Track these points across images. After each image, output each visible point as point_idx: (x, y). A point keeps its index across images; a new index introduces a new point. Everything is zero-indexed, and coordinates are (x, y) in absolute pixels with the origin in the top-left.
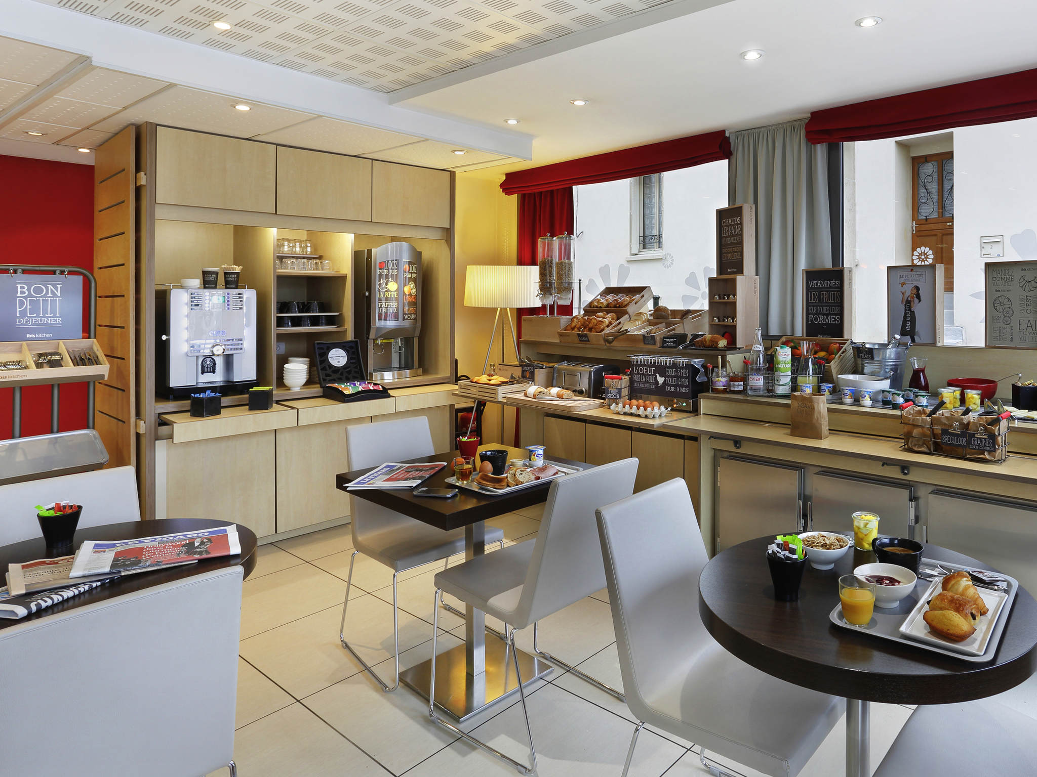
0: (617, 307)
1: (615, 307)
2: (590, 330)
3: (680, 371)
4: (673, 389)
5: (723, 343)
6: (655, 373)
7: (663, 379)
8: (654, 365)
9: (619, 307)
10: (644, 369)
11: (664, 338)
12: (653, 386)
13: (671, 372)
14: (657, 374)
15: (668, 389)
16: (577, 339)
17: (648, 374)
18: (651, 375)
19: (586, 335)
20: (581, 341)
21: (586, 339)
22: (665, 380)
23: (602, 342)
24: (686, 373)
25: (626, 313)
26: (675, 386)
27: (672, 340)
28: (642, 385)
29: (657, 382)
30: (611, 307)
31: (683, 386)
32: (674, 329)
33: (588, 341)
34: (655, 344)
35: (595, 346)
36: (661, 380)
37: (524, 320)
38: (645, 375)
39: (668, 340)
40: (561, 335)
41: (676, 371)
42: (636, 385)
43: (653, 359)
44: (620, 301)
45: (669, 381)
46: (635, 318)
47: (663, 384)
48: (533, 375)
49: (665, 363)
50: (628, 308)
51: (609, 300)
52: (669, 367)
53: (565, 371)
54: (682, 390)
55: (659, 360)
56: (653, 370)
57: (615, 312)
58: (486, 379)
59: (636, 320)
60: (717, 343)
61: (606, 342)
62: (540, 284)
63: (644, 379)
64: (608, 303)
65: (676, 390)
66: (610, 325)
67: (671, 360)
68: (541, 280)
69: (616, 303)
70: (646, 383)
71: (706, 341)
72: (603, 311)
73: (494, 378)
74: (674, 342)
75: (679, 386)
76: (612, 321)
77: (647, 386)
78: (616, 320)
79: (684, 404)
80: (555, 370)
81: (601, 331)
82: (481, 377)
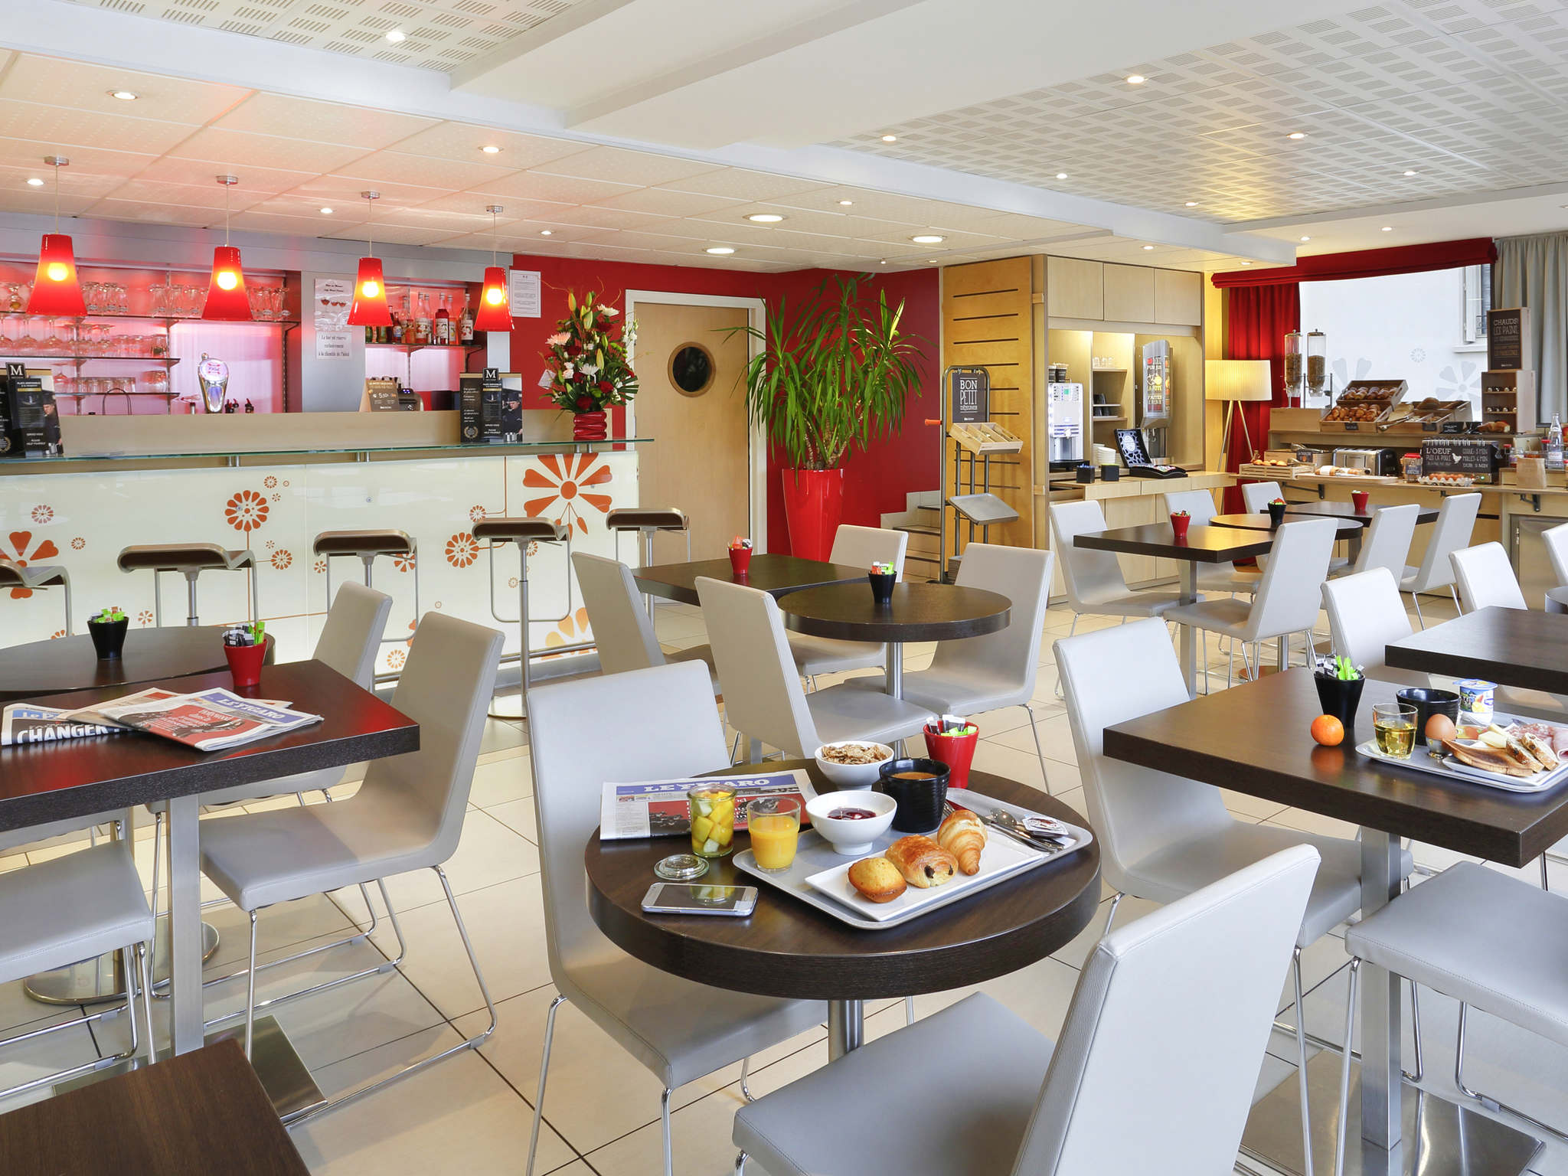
0: (1378, 399)
1: (1376, 398)
2: (1358, 419)
3: (1479, 450)
4: (1471, 465)
5: (1507, 429)
6: (1451, 454)
7: (1460, 457)
8: (1451, 445)
9: (1381, 399)
10: (1439, 451)
11: (1444, 425)
12: (1448, 464)
13: (1471, 452)
14: (1453, 454)
15: (1465, 465)
16: (1343, 428)
17: (1443, 454)
18: (1446, 454)
19: (1356, 424)
20: (1347, 429)
21: (1355, 428)
22: (1461, 459)
23: (1374, 430)
24: (1485, 451)
25: (1389, 404)
26: (1473, 463)
27: (1452, 427)
28: (1437, 464)
29: (1454, 461)
30: (1371, 399)
31: (1481, 463)
32: (1448, 418)
33: (1357, 429)
34: (1436, 430)
35: (1365, 434)
36: (1457, 459)
37: (1274, 412)
38: (1440, 455)
39: (1449, 427)
40: (1323, 425)
41: (1475, 450)
42: (1429, 464)
43: (1448, 441)
44: (1380, 393)
45: (1467, 459)
46: (1400, 409)
47: (1459, 461)
48: (1310, 459)
49: (1462, 444)
50: (1388, 400)
51: (1363, 393)
52: (1467, 447)
53: (1348, 454)
54: (1480, 466)
55: (1455, 442)
56: (1448, 450)
57: (1378, 404)
58: (1267, 463)
59: (1402, 411)
60: (1503, 428)
61: (1379, 431)
62: (1288, 379)
63: (1438, 458)
64: (1363, 395)
65: (1474, 466)
66: (1378, 415)
67: (1469, 442)
68: (1288, 373)
69: (1374, 395)
70: (1441, 461)
71: (1491, 427)
72: (1363, 403)
73: (1274, 461)
74: (1455, 429)
75: (1478, 463)
76: (1379, 412)
77: (1442, 464)
78: (1382, 411)
79: (1482, 478)
80: (1335, 455)
81: (1373, 420)
82: (1259, 462)
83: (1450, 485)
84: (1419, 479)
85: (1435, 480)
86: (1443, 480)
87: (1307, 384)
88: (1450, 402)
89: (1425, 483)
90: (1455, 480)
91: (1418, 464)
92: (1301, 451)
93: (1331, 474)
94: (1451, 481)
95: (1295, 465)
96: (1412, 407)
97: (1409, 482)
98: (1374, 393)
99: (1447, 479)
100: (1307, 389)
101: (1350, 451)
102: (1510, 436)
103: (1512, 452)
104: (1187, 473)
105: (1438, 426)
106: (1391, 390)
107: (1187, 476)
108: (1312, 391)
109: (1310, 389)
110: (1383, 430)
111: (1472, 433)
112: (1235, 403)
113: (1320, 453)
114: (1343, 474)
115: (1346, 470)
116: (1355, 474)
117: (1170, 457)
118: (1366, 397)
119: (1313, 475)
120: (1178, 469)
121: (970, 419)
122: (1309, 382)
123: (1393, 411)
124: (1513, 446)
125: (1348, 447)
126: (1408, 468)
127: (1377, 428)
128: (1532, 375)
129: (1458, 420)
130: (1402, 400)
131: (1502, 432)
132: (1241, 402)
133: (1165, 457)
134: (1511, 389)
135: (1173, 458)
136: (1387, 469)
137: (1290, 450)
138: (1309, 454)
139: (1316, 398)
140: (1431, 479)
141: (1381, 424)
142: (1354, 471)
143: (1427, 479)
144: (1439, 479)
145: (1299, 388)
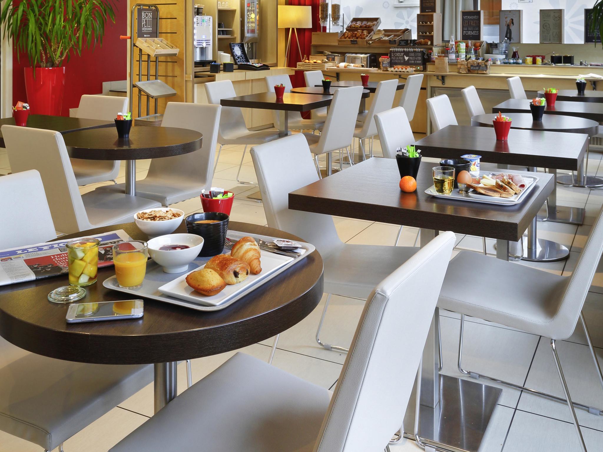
0: (367, 28)
1: (366, 27)
2: (357, 38)
3: (417, 54)
4: (413, 62)
6: (403, 56)
7: (408, 58)
8: (404, 51)
9: (369, 27)
10: (398, 54)
11: (400, 41)
12: (402, 61)
13: (413, 55)
14: (405, 56)
15: (410, 62)
16: (350, 43)
17: (400, 56)
18: (401, 56)
19: (356, 41)
20: (352, 44)
21: (356, 43)
22: (409, 58)
23: (365, 44)
24: (420, 54)
25: (372, 30)
26: (414, 60)
27: (403, 42)
28: (397, 61)
29: (405, 59)
30: (363, 28)
31: (418, 60)
32: (401, 38)
33: (357, 43)
34: (396, 44)
35: (361, 46)
36: (406, 58)
37: (314, 34)
38: (398, 57)
40: (339, 41)
41: (415, 54)
42: (393, 61)
43: (402, 50)
44: (368, 25)
45: (411, 58)
46: (378, 33)
47: (408, 60)
48: (333, 59)
49: (409, 51)
50: (372, 28)
51: (359, 24)
52: (411, 52)
53: (352, 57)
54: (417, 62)
55: (405, 49)
56: (402, 54)
57: (367, 30)
58: (312, 62)
59: (379, 34)
60: (428, 43)
61: (367, 44)
62: (321, 16)
63: (397, 58)
64: (359, 26)
65: (415, 62)
66: (367, 36)
67: (412, 50)
68: (321, 13)
69: (365, 26)
70: (399, 60)
71: (422, 42)
72: (359, 29)
73: (315, 61)
74: (405, 43)
75: (416, 60)
76: (368, 34)
77: (399, 61)
78: (369, 34)
79: (419, 68)
80: (346, 57)
81: (365, 38)
82: (307, 61)
83: (404, 72)
84: (389, 69)
85: (396, 69)
86: (400, 70)
87: (331, 19)
88: (401, 30)
89: (392, 71)
90: (406, 69)
91: (388, 61)
92: (329, 55)
93: (345, 67)
94: (404, 70)
95: (326, 62)
96: (383, 32)
97: (383, 71)
98: (365, 24)
99: (402, 69)
100: (331, 22)
101: (354, 55)
102: (431, 46)
103: (432, 54)
104: (269, 68)
105: (397, 41)
106: (373, 23)
107: (269, 69)
108: (333, 23)
109: (333, 22)
110: (369, 44)
111: (413, 45)
112: (293, 29)
113: (338, 56)
114: (350, 67)
115: (352, 65)
116: (357, 67)
117: (259, 59)
118: (361, 27)
119: (336, 68)
120: (264, 65)
121: (147, 36)
122: (332, 18)
123: (374, 34)
124: (433, 52)
125: (352, 53)
126: (383, 64)
127: (367, 43)
128: (440, 15)
129: (406, 39)
130: (379, 28)
131: (427, 45)
132: (296, 29)
133: (256, 59)
134: (430, 23)
135: (260, 60)
136: (372, 64)
137: (323, 55)
138: (333, 57)
139: (336, 27)
140: (394, 69)
141: (369, 40)
142: (356, 65)
143: (392, 69)
144: (398, 69)
145: (327, 21)
